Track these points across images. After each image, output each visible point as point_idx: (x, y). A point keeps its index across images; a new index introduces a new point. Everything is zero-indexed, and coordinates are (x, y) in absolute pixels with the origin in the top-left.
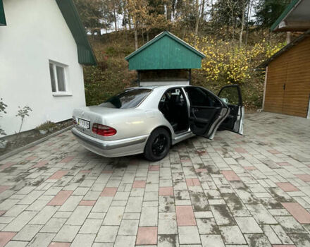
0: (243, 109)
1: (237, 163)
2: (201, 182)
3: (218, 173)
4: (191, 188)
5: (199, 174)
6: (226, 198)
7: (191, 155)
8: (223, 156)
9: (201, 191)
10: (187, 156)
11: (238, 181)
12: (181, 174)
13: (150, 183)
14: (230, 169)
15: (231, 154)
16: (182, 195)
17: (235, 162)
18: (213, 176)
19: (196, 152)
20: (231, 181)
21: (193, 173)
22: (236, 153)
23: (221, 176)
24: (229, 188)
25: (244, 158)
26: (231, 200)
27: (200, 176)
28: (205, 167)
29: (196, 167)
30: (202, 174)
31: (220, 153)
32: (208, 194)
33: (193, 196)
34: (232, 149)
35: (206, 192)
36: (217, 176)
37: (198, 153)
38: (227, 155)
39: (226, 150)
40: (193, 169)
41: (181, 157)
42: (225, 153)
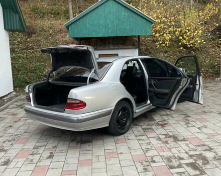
0: (201, 78)
1: (200, 131)
2: (170, 149)
3: (184, 140)
4: (162, 154)
5: (166, 142)
6: (195, 158)
7: (154, 127)
8: (186, 126)
9: (171, 155)
10: (150, 129)
11: (204, 145)
12: (149, 144)
13: (121, 153)
14: (194, 136)
15: (193, 123)
16: (154, 159)
17: (198, 131)
18: (179, 143)
19: (158, 124)
20: (197, 146)
21: (160, 142)
22: (198, 122)
23: (187, 142)
24: (196, 150)
25: (206, 127)
26: (199, 158)
27: (168, 144)
28: (170, 137)
29: (162, 137)
30: (169, 142)
31: (183, 123)
32: (178, 156)
33: (165, 159)
34: (194, 120)
35: (176, 155)
36: (183, 142)
37: (161, 125)
38: (189, 125)
39: (188, 120)
40: (159, 139)
41: (144, 129)
42: (187, 123)
